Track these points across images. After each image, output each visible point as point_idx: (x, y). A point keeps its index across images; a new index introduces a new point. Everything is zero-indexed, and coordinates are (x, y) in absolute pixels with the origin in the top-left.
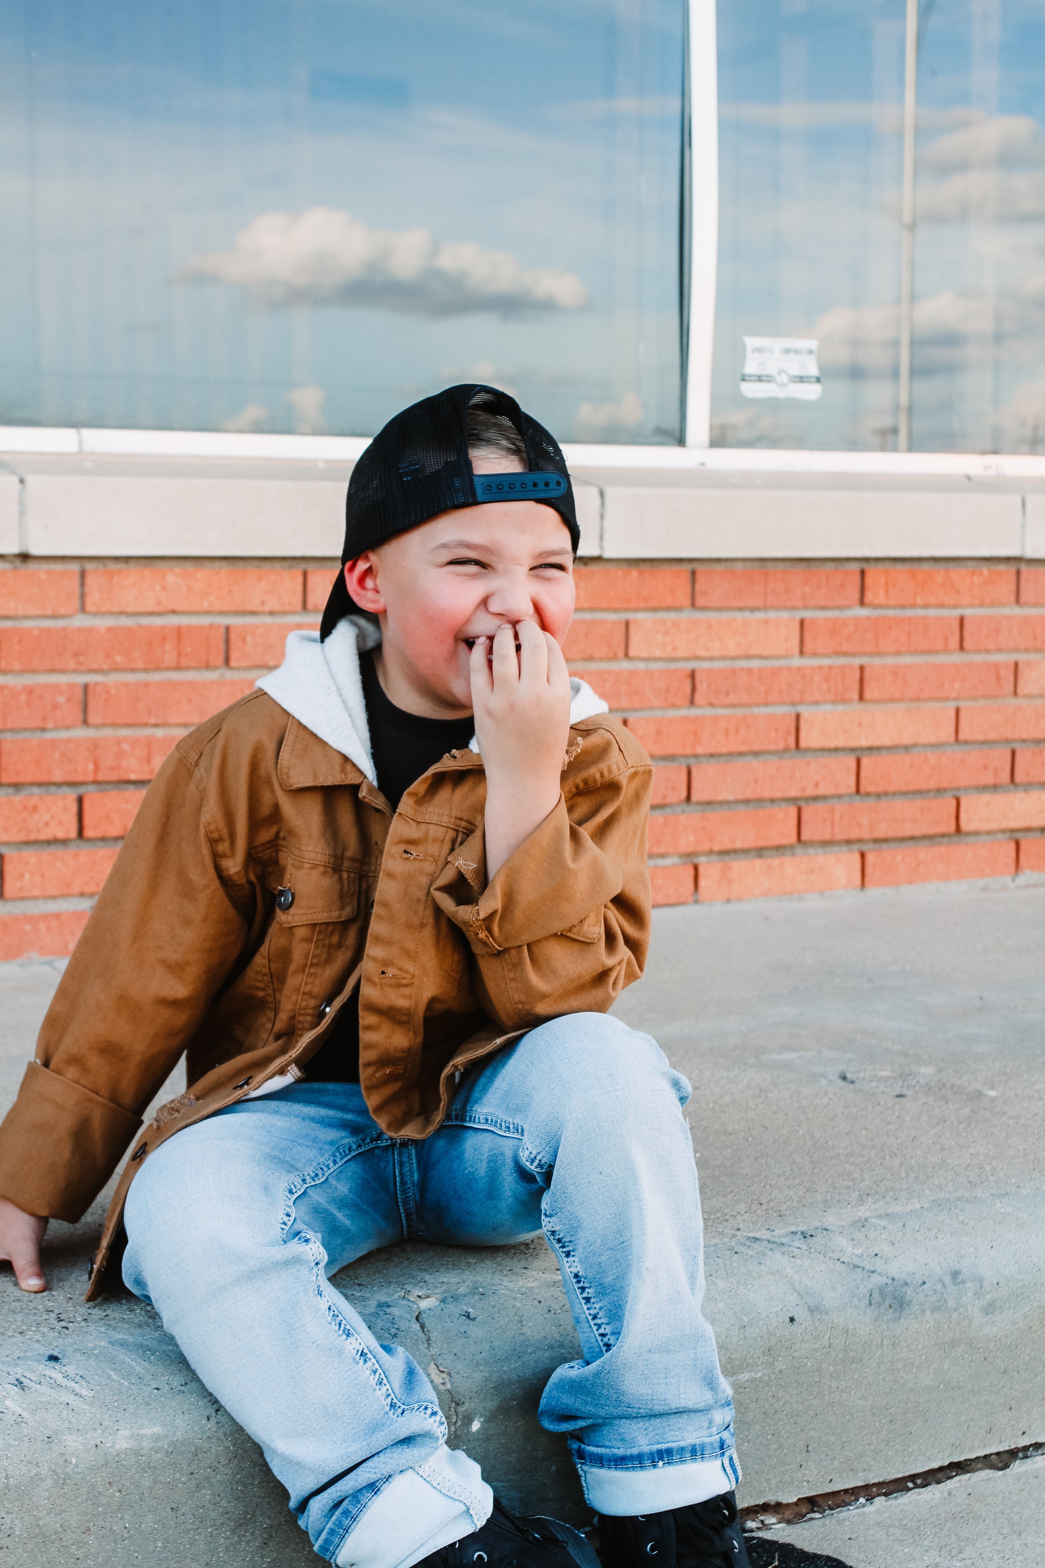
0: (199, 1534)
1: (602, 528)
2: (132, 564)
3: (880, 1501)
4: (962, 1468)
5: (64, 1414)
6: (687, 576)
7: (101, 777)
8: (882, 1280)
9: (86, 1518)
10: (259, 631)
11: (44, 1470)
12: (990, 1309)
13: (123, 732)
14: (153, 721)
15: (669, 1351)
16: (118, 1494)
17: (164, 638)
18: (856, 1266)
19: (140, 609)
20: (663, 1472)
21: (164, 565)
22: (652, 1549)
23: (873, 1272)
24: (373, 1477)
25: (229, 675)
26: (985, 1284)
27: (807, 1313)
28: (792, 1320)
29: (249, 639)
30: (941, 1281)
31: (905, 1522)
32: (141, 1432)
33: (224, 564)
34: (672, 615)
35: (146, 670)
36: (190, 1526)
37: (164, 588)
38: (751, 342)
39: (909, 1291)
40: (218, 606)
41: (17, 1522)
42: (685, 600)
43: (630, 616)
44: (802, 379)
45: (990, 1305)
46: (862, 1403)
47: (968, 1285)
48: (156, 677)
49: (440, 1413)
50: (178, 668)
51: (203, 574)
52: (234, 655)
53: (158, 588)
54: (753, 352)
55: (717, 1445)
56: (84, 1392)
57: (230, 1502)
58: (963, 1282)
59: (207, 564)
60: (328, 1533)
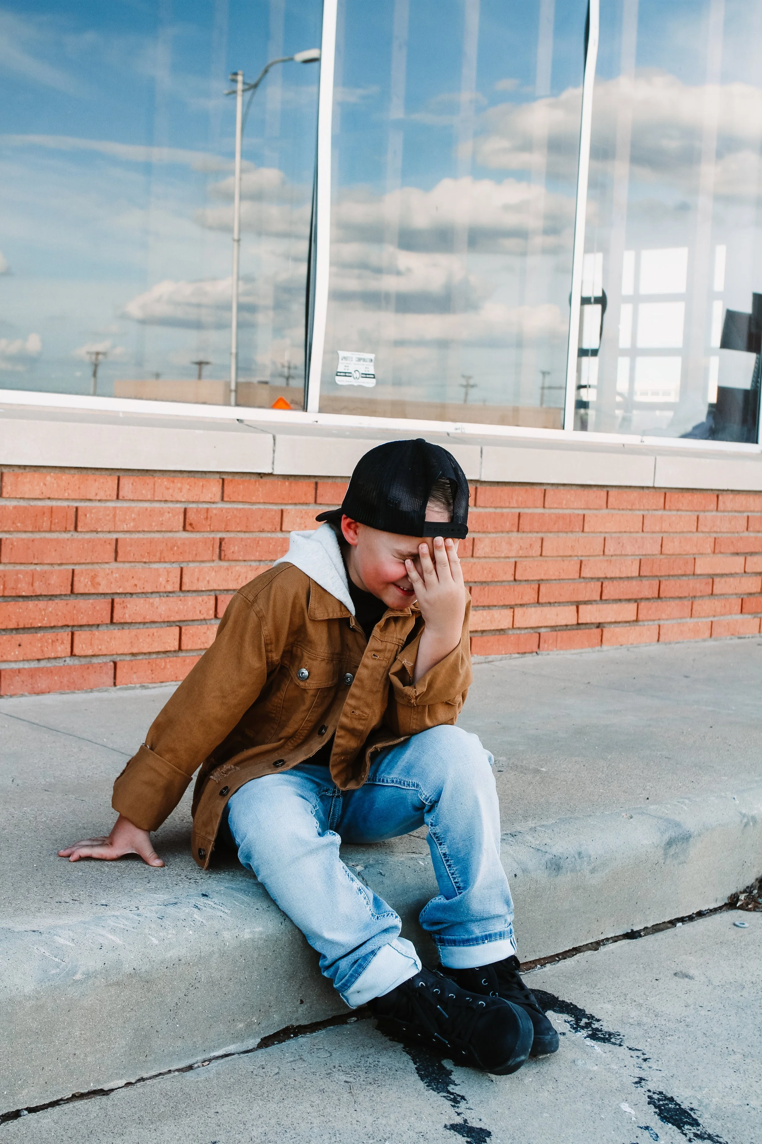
0: (274, 982)
1: (274, 457)
2: (27, 470)
3: (548, 966)
4: (578, 951)
5: (221, 921)
6: (313, 485)
7: (7, 593)
8: (551, 856)
9: (230, 973)
10: (93, 511)
11: (215, 949)
12: (593, 871)
13: (18, 567)
14: (36, 562)
15: (491, 888)
16: (244, 961)
17: (44, 513)
18: (538, 850)
19: (31, 497)
20: (488, 946)
21: (44, 471)
22: (485, 982)
23: (546, 852)
24: (374, 948)
25: (76, 535)
26: (592, 858)
27: (521, 872)
28: (516, 875)
29: (88, 515)
30: (574, 857)
31: (564, 974)
32: (254, 930)
33: (76, 471)
34: (305, 507)
35: (32, 532)
36: (271, 978)
37: (45, 485)
38: (342, 354)
39: (562, 861)
40: (73, 496)
41: (203, 975)
42: (311, 499)
43: (283, 507)
44: (366, 376)
45: (593, 869)
46: (540, 917)
47: (585, 859)
48: (37, 536)
49: (399, 917)
50: (50, 531)
51: (65, 477)
52: (80, 524)
53: (42, 484)
54: (342, 360)
55: (509, 931)
56: (226, 911)
57: (288, 966)
58: (583, 857)
59: (67, 471)
60: (349, 976)
